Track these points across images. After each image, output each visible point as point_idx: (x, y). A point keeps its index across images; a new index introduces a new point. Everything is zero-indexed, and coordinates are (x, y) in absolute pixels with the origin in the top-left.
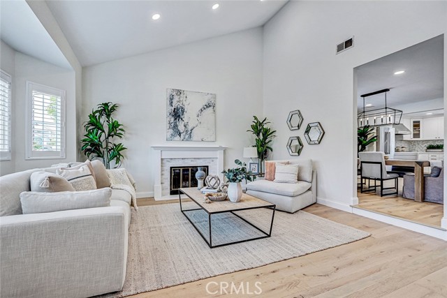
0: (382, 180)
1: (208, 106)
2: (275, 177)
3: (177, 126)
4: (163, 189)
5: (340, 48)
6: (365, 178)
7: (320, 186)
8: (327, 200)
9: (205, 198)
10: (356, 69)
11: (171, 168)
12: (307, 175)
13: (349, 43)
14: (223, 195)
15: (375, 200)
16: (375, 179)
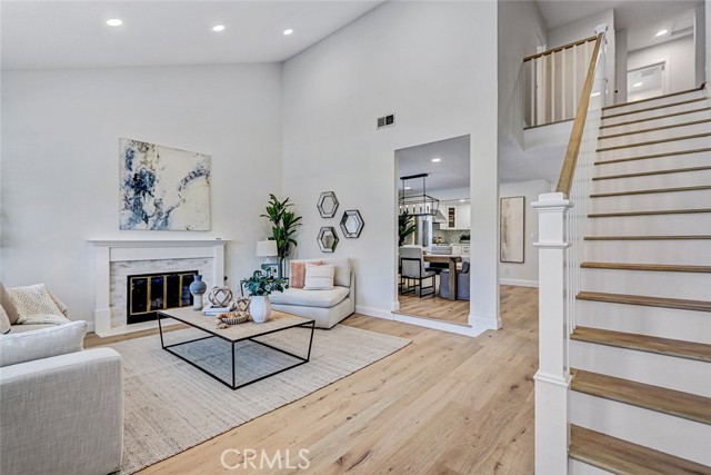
0: (421, 279)
1: (197, 174)
2: (306, 283)
3: (140, 204)
4: (112, 316)
5: (381, 123)
6: (405, 277)
7: (360, 291)
8: (366, 308)
9: (218, 321)
10: (396, 151)
11: (129, 277)
12: (344, 279)
13: (390, 120)
14: (243, 315)
15: (415, 303)
16: (414, 278)
